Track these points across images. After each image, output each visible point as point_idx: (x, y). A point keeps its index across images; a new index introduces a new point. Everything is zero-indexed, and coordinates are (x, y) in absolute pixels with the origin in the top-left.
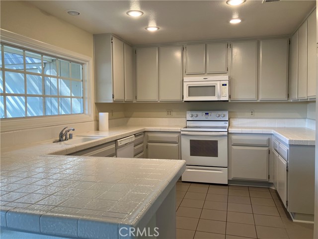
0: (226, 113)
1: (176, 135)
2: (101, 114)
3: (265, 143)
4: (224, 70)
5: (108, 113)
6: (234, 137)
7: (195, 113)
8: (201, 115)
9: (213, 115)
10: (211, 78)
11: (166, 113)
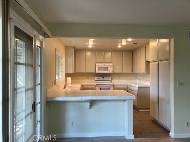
0: (111, 77)
1: (94, 86)
2: (68, 78)
3: (126, 88)
4: (111, 61)
5: (70, 78)
6: (115, 86)
7: (99, 77)
8: (101, 78)
9: (106, 78)
10: (106, 64)
11: (86, 78)
